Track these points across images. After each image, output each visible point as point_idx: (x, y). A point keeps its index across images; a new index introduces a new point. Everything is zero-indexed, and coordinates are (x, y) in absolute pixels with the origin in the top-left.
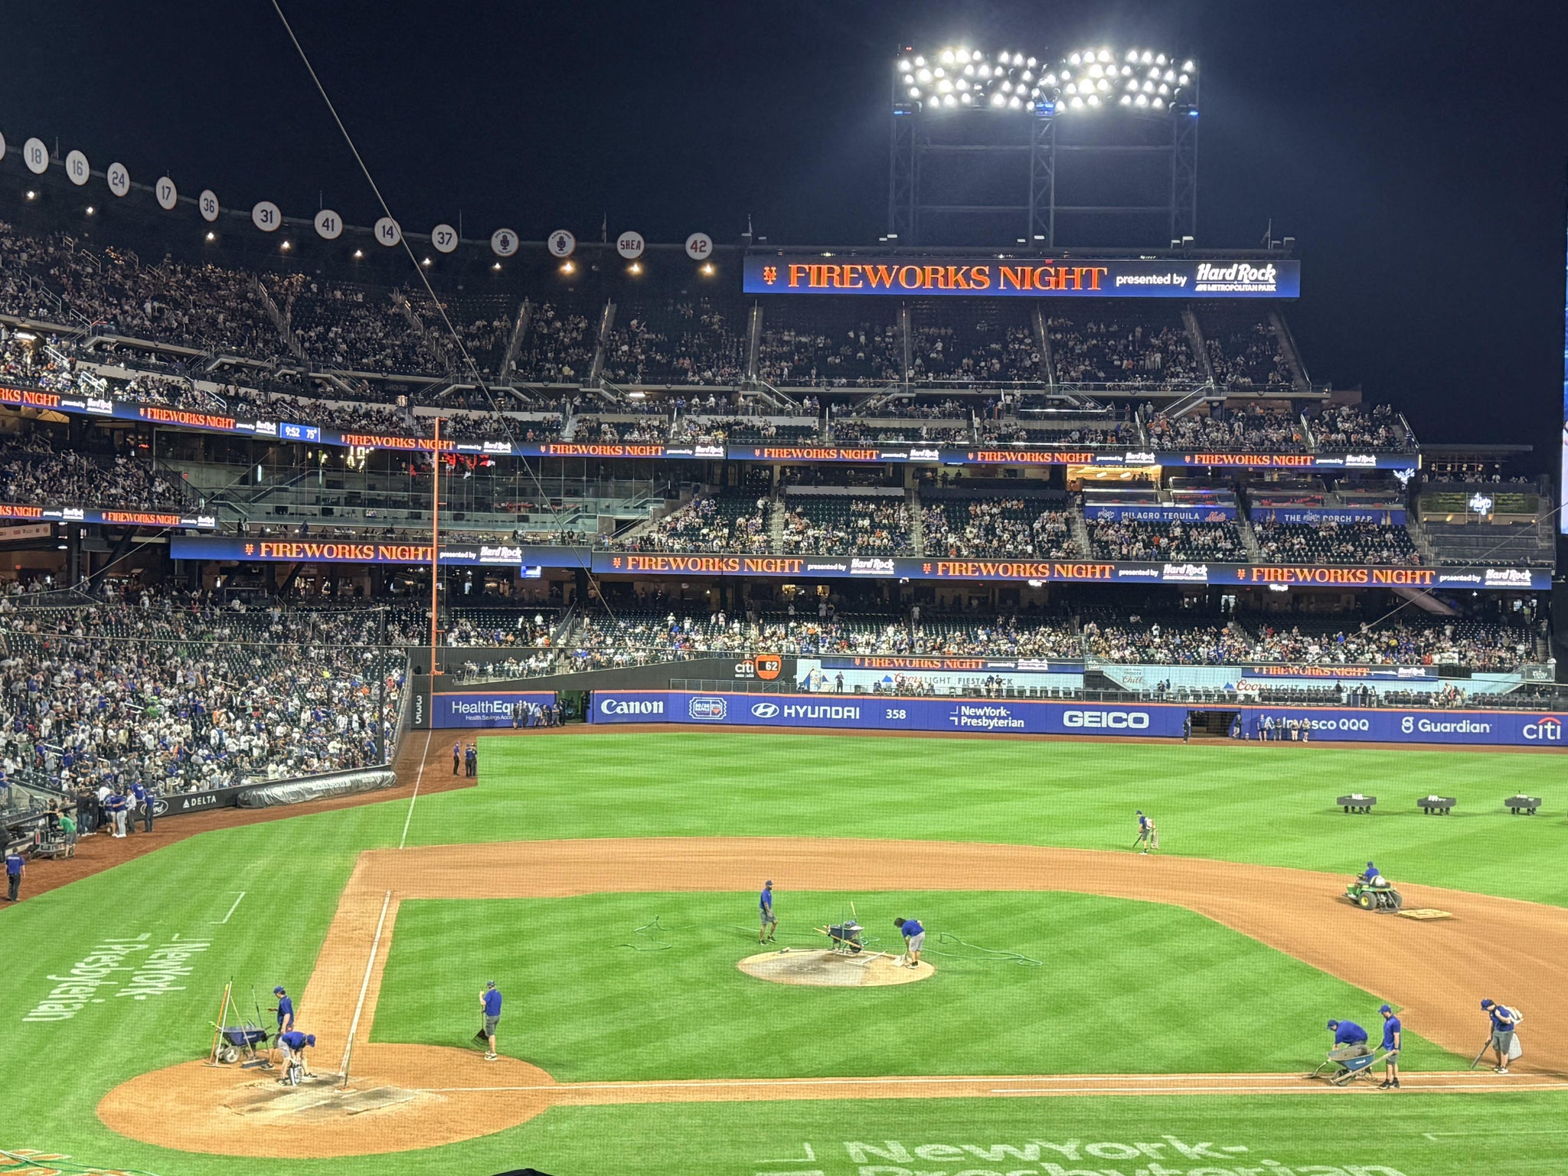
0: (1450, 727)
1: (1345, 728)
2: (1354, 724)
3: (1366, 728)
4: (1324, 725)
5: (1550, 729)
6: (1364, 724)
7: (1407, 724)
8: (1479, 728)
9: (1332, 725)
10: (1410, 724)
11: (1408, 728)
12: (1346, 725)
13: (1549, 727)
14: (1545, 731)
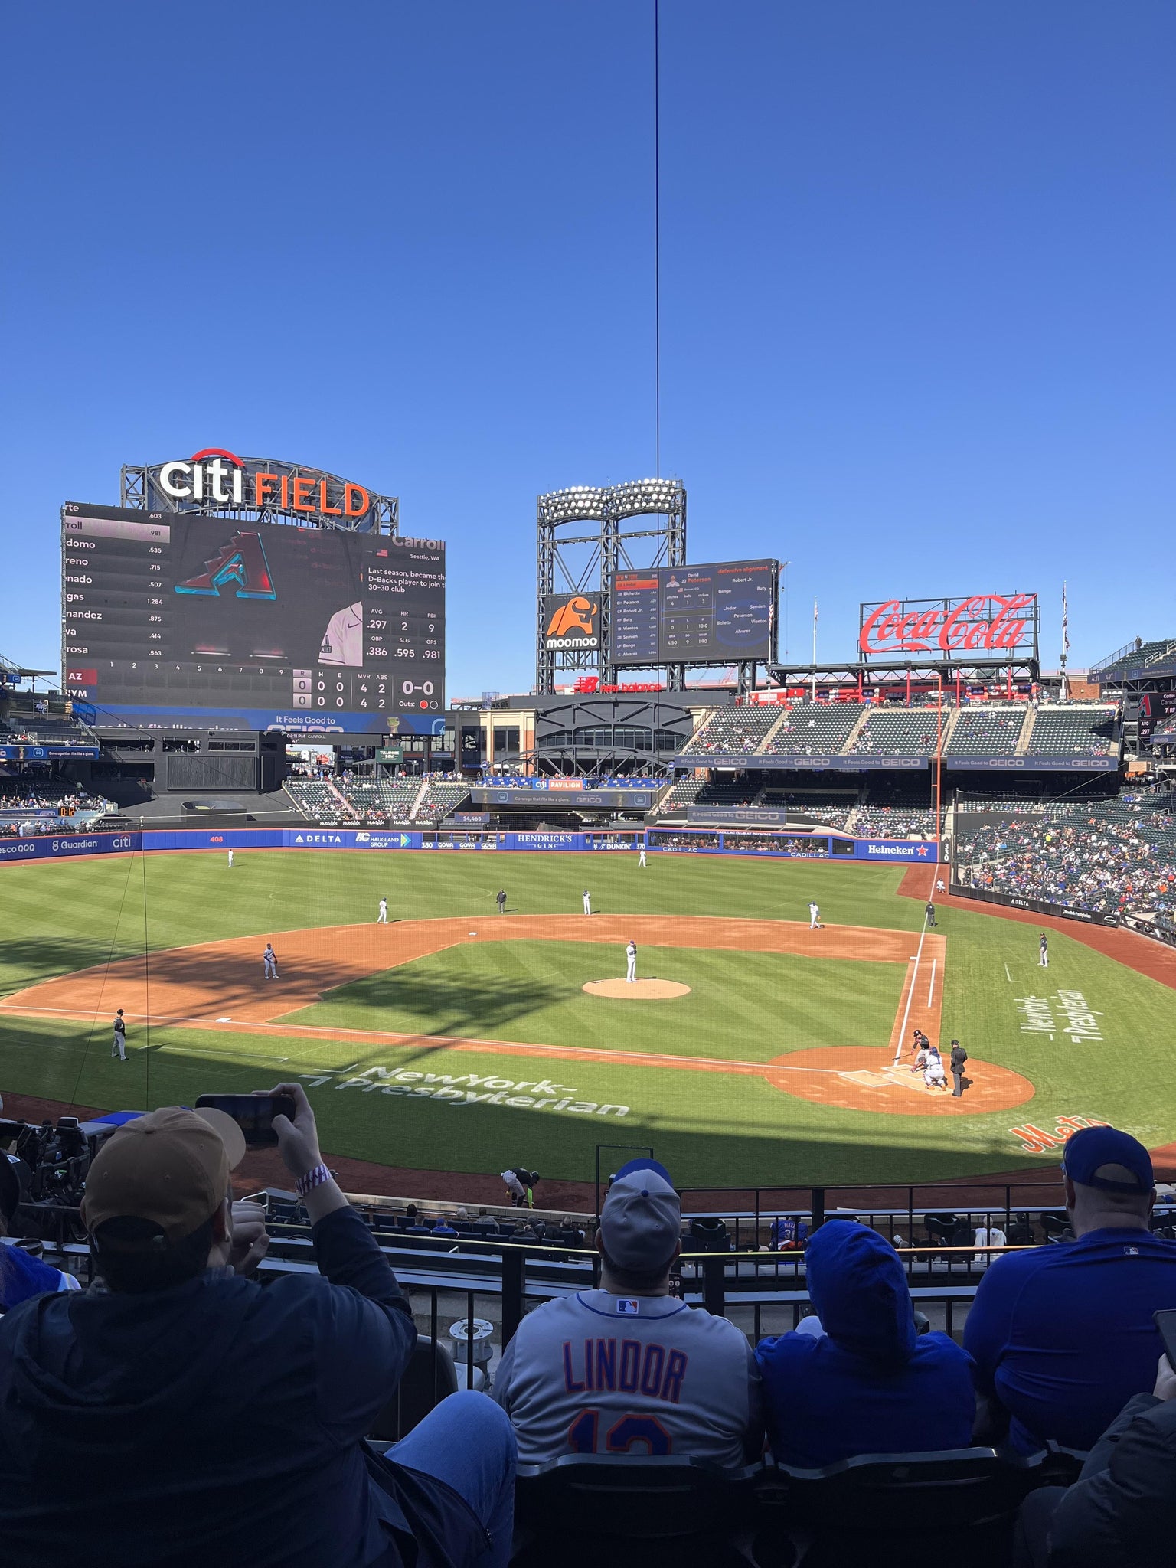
0: (77, 845)
1: (22, 851)
2: (26, 848)
3: (33, 850)
4: (9, 850)
5: (126, 841)
6: (32, 848)
7: (55, 845)
8: (94, 843)
9: (14, 850)
10: (57, 845)
11: (56, 848)
12: (22, 849)
13: (125, 840)
14: (123, 842)
